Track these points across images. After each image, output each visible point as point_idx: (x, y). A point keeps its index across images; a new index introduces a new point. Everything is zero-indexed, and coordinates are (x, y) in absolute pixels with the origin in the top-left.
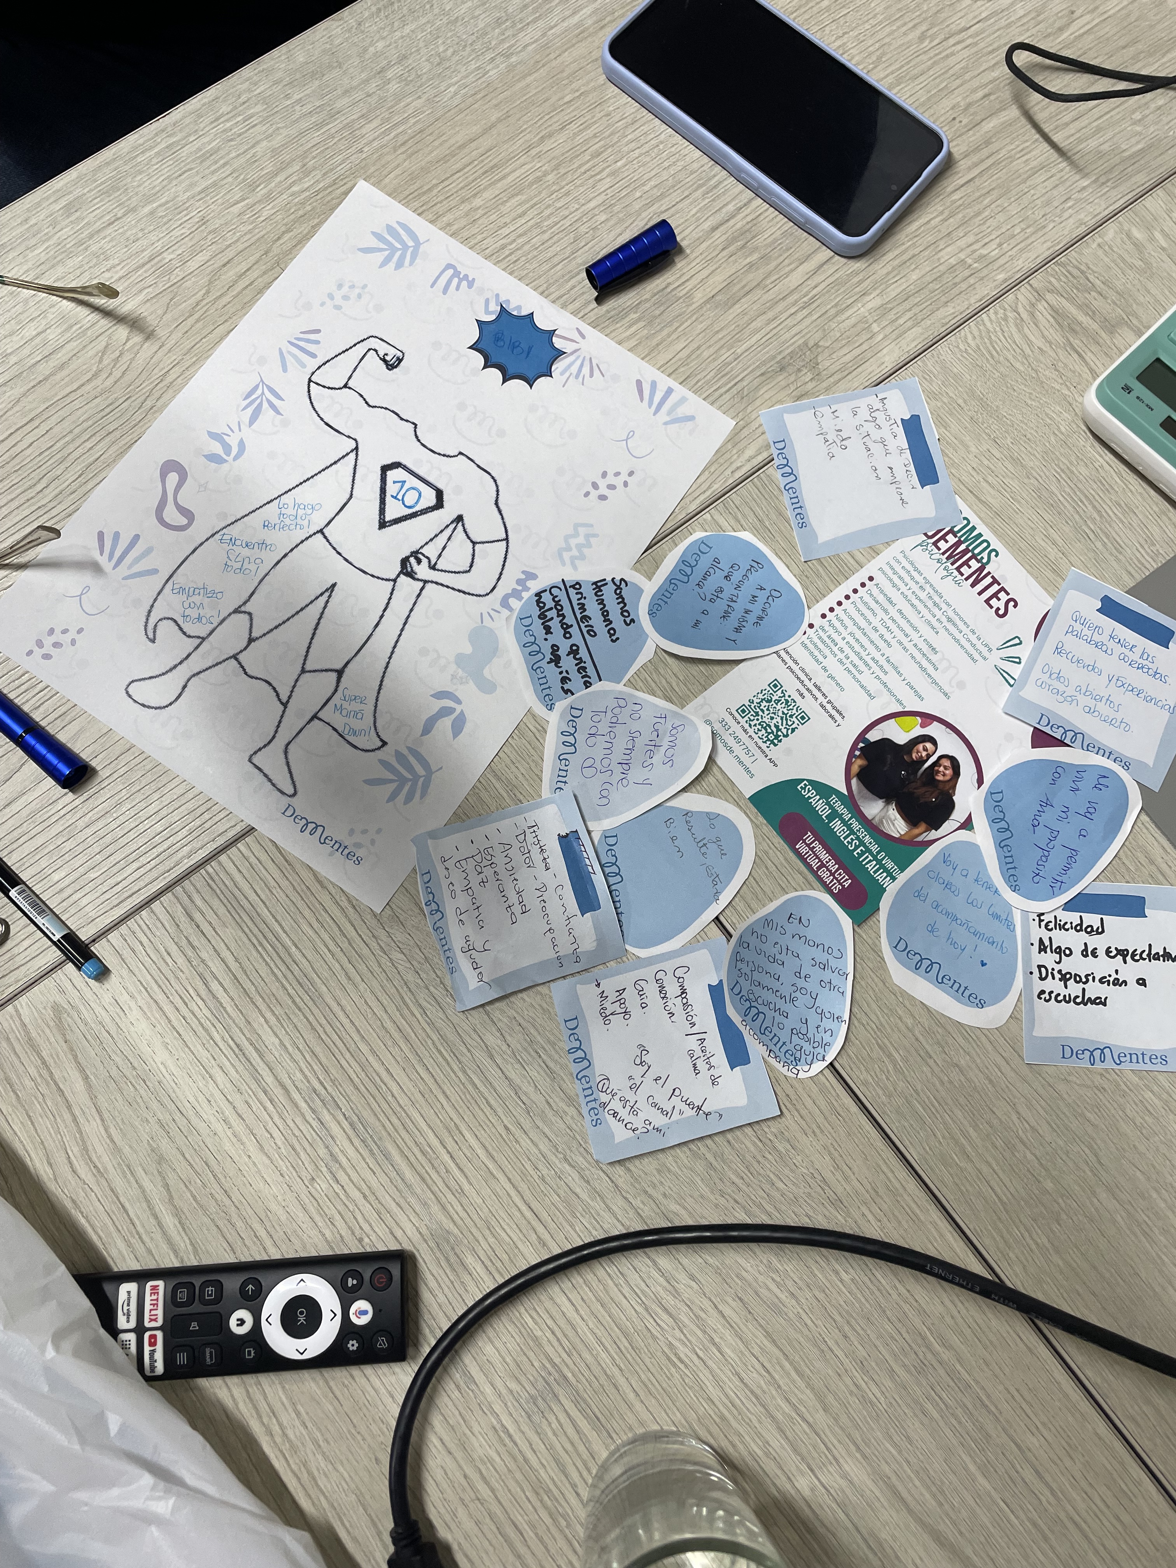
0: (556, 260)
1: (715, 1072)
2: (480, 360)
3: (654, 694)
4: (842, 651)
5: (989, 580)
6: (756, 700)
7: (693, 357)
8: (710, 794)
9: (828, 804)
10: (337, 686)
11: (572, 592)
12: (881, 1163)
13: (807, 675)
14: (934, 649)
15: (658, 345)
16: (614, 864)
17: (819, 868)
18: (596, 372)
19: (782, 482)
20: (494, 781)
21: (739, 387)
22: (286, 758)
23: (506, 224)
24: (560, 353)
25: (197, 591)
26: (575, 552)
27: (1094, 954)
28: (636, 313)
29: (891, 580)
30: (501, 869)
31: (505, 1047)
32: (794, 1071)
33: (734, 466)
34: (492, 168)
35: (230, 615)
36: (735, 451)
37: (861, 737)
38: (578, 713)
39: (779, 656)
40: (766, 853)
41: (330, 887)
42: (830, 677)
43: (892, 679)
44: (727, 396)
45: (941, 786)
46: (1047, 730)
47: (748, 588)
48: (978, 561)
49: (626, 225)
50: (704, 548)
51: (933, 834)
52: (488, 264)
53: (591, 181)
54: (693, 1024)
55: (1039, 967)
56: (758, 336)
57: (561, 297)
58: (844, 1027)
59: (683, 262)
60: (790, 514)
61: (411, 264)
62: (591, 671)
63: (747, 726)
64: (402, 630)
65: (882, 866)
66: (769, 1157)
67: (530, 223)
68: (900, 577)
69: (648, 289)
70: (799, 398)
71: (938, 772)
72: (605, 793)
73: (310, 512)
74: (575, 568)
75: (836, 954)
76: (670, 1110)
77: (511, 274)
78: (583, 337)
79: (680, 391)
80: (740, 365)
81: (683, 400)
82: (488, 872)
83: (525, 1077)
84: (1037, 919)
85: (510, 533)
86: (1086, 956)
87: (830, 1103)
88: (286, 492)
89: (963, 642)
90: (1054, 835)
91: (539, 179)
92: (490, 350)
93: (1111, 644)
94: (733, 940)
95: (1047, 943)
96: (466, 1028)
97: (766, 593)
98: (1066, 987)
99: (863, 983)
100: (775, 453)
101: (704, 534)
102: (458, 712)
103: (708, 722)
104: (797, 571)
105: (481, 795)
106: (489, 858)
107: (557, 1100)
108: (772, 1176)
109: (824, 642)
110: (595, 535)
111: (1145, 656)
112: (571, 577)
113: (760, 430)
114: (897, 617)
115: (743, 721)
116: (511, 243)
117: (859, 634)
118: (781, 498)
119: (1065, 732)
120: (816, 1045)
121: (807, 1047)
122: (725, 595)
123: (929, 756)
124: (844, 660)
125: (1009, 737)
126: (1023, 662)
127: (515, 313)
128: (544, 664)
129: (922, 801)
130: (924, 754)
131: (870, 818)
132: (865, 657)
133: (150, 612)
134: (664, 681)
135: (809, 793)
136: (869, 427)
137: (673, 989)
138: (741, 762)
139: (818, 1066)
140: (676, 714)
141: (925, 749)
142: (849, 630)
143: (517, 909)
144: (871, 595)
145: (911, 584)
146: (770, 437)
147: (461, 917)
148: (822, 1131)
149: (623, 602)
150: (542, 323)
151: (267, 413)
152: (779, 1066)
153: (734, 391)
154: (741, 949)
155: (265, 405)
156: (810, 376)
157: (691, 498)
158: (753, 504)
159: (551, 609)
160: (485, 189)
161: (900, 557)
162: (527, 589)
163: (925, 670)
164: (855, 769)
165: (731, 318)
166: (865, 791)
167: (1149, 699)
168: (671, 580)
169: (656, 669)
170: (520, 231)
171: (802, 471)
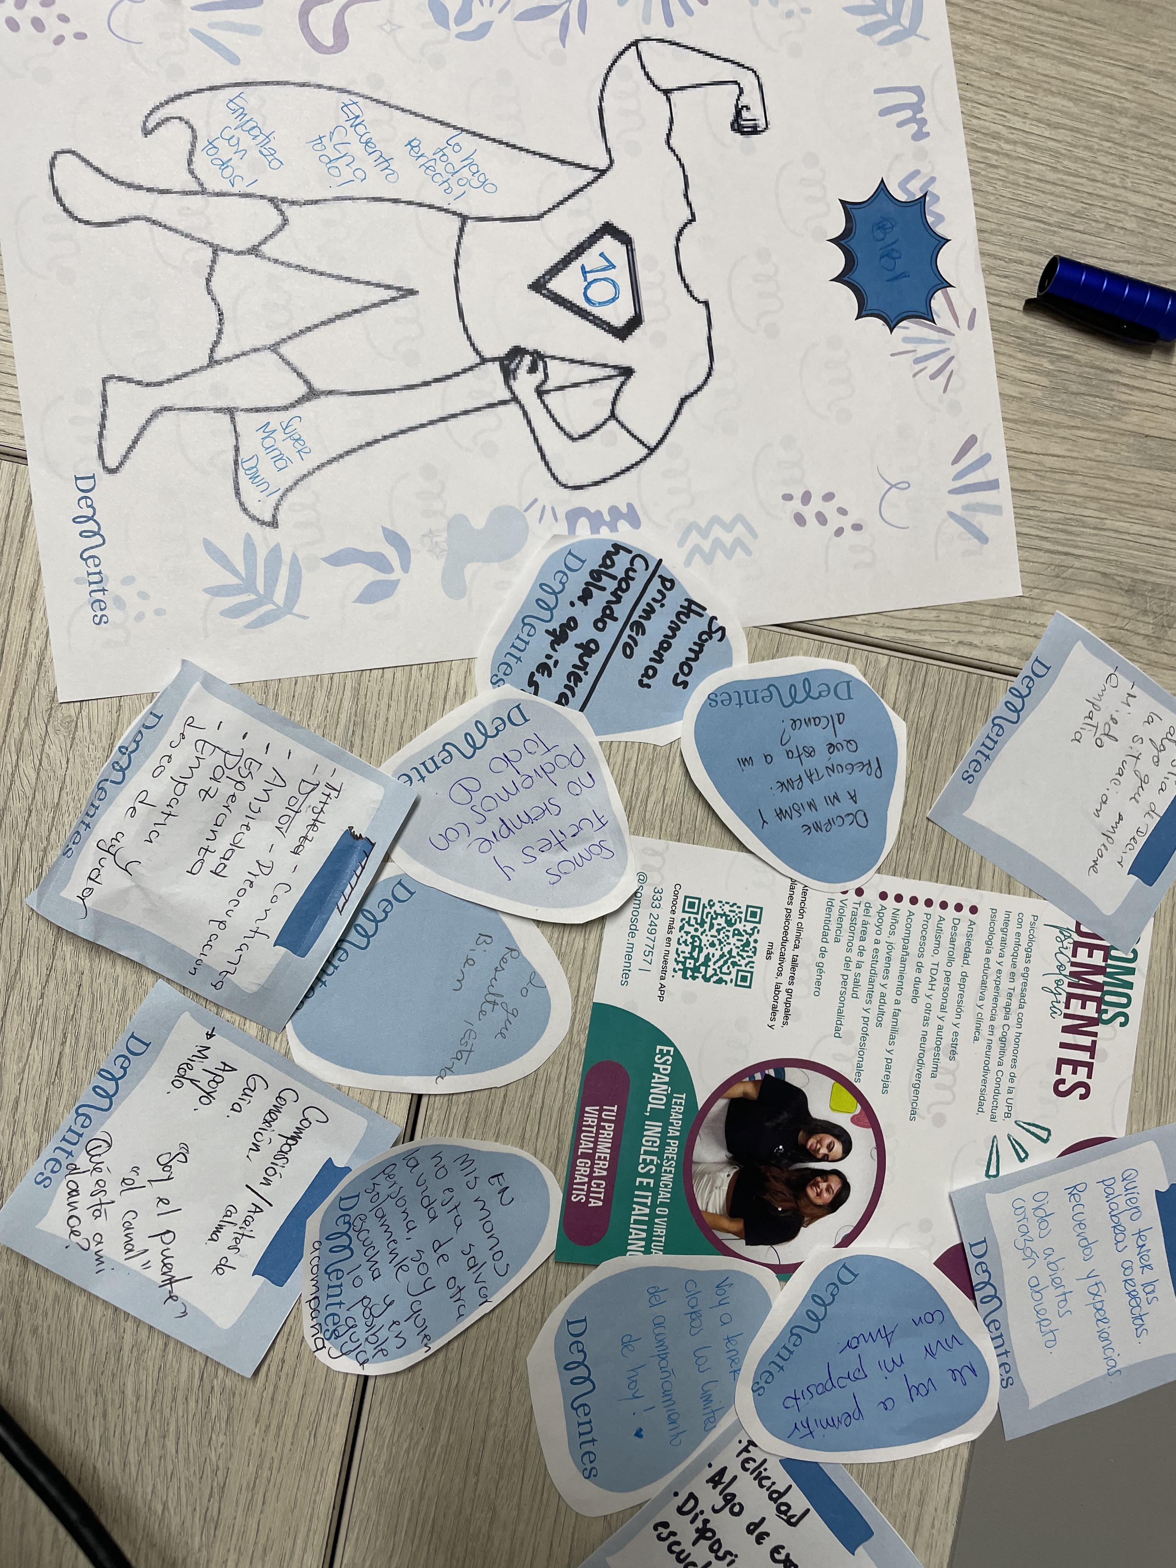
0: (1033, 212)
1: (233, 1258)
2: (838, 226)
3: (620, 787)
4: (861, 953)
5: (1086, 1041)
6: (717, 908)
7: (1057, 476)
8: (560, 955)
9: (669, 1097)
10: (292, 406)
11: (656, 583)
12: (303, 1530)
13: (798, 938)
14: (954, 1052)
15: (1035, 422)
16: (376, 922)
17: (584, 1156)
18: (942, 379)
19: (998, 709)
20: (348, 694)
21: (1070, 561)
22: (149, 421)
23: (1025, 116)
24: (927, 315)
25: (256, 132)
26: (706, 546)
27: (760, 1539)
28: (1052, 362)
29: (991, 933)
30: (244, 798)
31: (35, 994)
32: (320, 1344)
33: (970, 638)
34: (1077, 43)
35: (262, 197)
36: (987, 623)
37: (781, 1064)
38: (518, 719)
39: (792, 889)
40: (548, 1081)
41: (38, 616)
42: (820, 967)
43: (878, 1037)
44: (1045, 557)
45: (803, 1202)
46: (972, 1262)
47: (840, 782)
48: (1099, 1010)
49: (1144, 259)
50: (842, 690)
51: (739, 1245)
52: (960, 136)
53: (1160, 173)
54: (267, 1182)
55: (692, 1496)
56: (1146, 530)
57: (995, 257)
58: (421, 1354)
59: (1158, 366)
60: (969, 751)
61: (882, 43)
62: (582, 689)
63: (677, 924)
64: (432, 423)
65: (650, 1224)
66: (192, 1404)
67: (1051, 144)
68: (1004, 940)
69: (1093, 352)
70: (1112, 641)
71: (816, 1185)
72: (451, 834)
73: (475, 183)
74: (688, 562)
75: (501, 1266)
76: (138, 1249)
77: (972, 173)
78: (971, 325)
79: (1004, 497)
80: (1094, 540)
81: (996, 510)
82: (226, 788)
83: (22, 1046)
84: (745, 1443)
85: (662, 448)
86: (750, 1531)
87: (319, 1415)
88: (474, 134)
89: (992, 1077)
90: (858, 1375)
91: (1109, 109)
92: (860, 229)
93: (1131, 1242)
94: (409, 1146)
95: (726, 1479)
96: (17, 927)
97: (851, 807)
98: (694, 1544)
99: (494, 1324)
100: (1026, 671)
101: (860, 677)
102: (392, 577)
103: (642, 878)
104: (909, 820)
105: (318, 694)
106: (244, 772)
107: (30, 1109)
108: (172, 1427)
109: (853, 923)
110: (748, 552)
111: (1148, 1289)
112: (673, 567)
113: (1037, 630)
114: (956, 978)
115: (679, 915)
116: (1008, 141)
117: (897, 954)
118: (979, 725)
119: (987, 1283)
120: (373, 1339)
121: (361, 1332)
122: (809, 763)
123: (825, 1158)
124: (853, 966)
125: (926, 1226)
126: (1027, 1164)
127: (930, 219)
128: (542, 627)
129: (767, 1197)
130: (824, 1151)
131: (695, 1157)
132: (876, 984)
133: (179, 97)
134: (645, 784)
135: (663, 1066)
136: (1147, 751)
137: (286, 1123)
138: (629, 956)
139: (349, 1366)
140: (618, 831)
141: (830, 1147)
142: (892, 939)
143: (212, 861)
144: (955, 927)
145: (1007, 960)
146: (1039, 649)
147: (138, 806)
148: (278, 1435)
149: (697, 654)
150: (946, 262)
151: (550, 26)
152: (307, 1322)
153: (1058, 559)
154: (401, 1164)
155: (559, 15)
156: (1148, 630)
157: (888, 622)
158: (944, 699)
159: (614, 577)
160: (1045, 55)
161: (1027, 920)
162: (613, 528)
163: (921, 1063)
164: (737, 1091)
165: (1139, 478)
166: (722, 1125)
167: (1103, 1337)
168: (771, 685)
169: (652, 762)
170: (1032, 140)
171: (1031, 721)
